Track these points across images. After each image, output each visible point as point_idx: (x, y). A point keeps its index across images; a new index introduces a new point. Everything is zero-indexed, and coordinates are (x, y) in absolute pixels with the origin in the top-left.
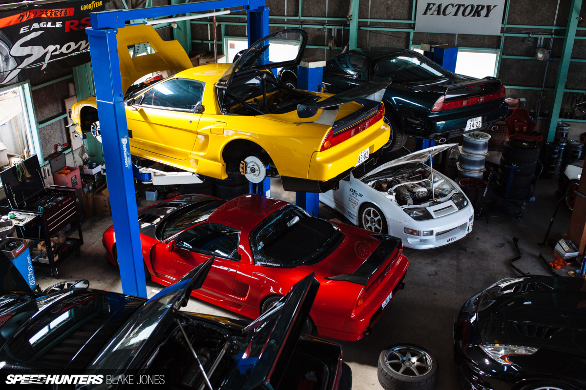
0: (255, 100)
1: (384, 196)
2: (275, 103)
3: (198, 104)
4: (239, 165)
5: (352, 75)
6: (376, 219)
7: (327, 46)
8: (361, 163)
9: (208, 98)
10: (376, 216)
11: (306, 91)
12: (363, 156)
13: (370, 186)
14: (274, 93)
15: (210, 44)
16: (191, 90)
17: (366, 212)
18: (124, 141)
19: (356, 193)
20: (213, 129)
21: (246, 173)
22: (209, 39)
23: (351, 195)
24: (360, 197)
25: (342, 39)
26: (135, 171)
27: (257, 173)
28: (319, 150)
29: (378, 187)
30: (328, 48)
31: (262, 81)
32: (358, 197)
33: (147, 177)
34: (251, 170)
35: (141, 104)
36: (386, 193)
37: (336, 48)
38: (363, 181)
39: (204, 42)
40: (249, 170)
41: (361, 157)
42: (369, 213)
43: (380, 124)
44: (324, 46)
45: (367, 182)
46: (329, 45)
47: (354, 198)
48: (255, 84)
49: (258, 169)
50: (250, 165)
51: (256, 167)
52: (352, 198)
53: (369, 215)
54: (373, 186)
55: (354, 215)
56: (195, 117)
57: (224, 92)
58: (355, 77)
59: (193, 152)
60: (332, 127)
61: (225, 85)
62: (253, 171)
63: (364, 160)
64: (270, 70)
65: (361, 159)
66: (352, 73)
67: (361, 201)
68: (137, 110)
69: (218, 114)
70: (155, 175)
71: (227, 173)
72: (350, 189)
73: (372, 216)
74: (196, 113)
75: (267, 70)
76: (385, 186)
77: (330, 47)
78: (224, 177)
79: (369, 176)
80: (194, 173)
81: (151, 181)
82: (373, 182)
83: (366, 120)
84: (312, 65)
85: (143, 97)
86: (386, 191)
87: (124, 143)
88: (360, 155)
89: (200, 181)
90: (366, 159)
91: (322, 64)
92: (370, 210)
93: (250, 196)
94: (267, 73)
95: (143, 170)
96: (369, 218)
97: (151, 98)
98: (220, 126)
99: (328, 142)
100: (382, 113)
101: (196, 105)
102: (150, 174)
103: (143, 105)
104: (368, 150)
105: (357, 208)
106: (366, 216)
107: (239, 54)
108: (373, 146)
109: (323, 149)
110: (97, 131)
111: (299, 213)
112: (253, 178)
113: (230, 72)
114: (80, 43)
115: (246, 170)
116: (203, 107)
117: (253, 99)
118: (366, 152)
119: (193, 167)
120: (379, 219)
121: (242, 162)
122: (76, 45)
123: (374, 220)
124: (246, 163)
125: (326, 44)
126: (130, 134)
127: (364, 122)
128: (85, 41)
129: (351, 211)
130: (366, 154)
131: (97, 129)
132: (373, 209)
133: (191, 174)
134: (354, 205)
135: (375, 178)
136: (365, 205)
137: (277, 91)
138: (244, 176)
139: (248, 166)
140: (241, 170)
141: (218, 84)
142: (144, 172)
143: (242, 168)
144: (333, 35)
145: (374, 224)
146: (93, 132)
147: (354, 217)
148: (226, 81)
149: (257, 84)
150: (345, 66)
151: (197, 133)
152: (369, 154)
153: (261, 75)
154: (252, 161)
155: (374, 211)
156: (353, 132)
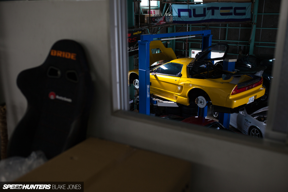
0: (204, 73)
1: (262, 123)
2: (212, 75)
3: (179, 73)
4: (195, 100)
5: (249, 67)
6: (257, 134)
7: (238, 54)
8: (250, 103)
9: (184, 71)
10: (257, 132)
11: (227, 71)
12: (251, 100)
13: (255, 118)
14: (212, 71)
15: (183, 51)
16: (176, 68)
17: (252, 131)
18: (148, 86)
19: (248, 121)
20: (185, 84)
21: (198, 103)
22: (183, 49)
23: (246, 122)
24: (250, 123)
25: (246, 50)
26: (151, 99)
27: (203, 103)
28: (231, 94)
29: (259, 119)
30: (239, 55)
31: (207, 66)
32: (249, 123)
33: (155, 102)
34: (200, 102)
35: (155, 73)
36: (263, 122)
37: (243, 55)
38: (252, 116)
39: (181, 50)
40: (199, 102)
41: (250, 100)
42: (254, 131)
43: (260, 87)
44: (237, 54)
45: (254, 117)
46: (239, 53)
47: (247, 124)
48: (204, 67)
49: (203, 101)
50: (200, 100)
51: (202, 101)
52: (246, 123)
53: (254, 132)
54: (257, 119)
55: (246, 132)
56: (178, 79)
57: (191, 69)
58: (251, 67)
59: (176, 93)
60: (237, 85)
61: (191, 66)
62: (201, 102)
63: (251, 102)
64: (211, 61)
65: (250, 101)
66: (250, 65)
67: (250, 125)
68: (153, 75)
69: (188, 77)
70: (159, 102)
71: (189, 103)
72: (245, 119)
73: (255, 133)
74: (178, 77)
75: (210, 61)
76: (263, 119)
77: (240, 54)
78: (188, 105)
79: (255, 114)
80: (175, 102)
81: (157, 104)
82: (257, 117)
83: (254, 84)
84: (230, 61)
85: (156, 70)
86: (263, 121)
87: (148, 87)
88: (250, 99)
89: (177, 106)
90: (253, 101)
91: (235, 60)
92: (254, 130)
93: (197, 117)
94: (210, 63)
95: (154, 99)
96: (254, 134)
97: (159, 71)
98: (188, 82)
99: (235, 91)
100: (261, 82)
101: (178, 74)
102: (157, 101)
103: (156, 73)
104: (254, 97)
105: (248, 128)
106: (252, 132)
107: (198, 54)
108: (256, 96)
109: (233, 94)
110: (136, 83)
111: (220, 126)
112: (200, 106)
113: (194, 61)
114: (131, 47)
115: (198, 102)
116: (182, 74)
117: (203, 73)
118: (253, 98)
119: (175, 100)
120: (259, 134)
121: (196, 98)
122: (129, 48)
123: (256, 135)
124: (198, 99)
125: (238, 53)
126: (150, 84)
127: (252, 85)
128: (132, 47)
129: (245, 130)
130: (253, 99)
131: (136, 82)
132: (256, 129)
133: (174, 103)
134: (247, 127)
135: (258, 115)
136: (252, 127)
137: (214, 70)
138: (197, 105)
139: (199, 100)
140: (196, 102)
141: (188, 65)
142: (154, 100)
143: (196, 101)
144: (241, 49)
145: (256, 136)
146: (134, 84)
147: (246, 133)
148: (192, 64)
149: (205, 67)
150: (246, 62)
151: (178, 85)
152: (254, 99)
153: (207, 63)
154: (201, 98)
155: (256, 130)
156: (247, 89)
